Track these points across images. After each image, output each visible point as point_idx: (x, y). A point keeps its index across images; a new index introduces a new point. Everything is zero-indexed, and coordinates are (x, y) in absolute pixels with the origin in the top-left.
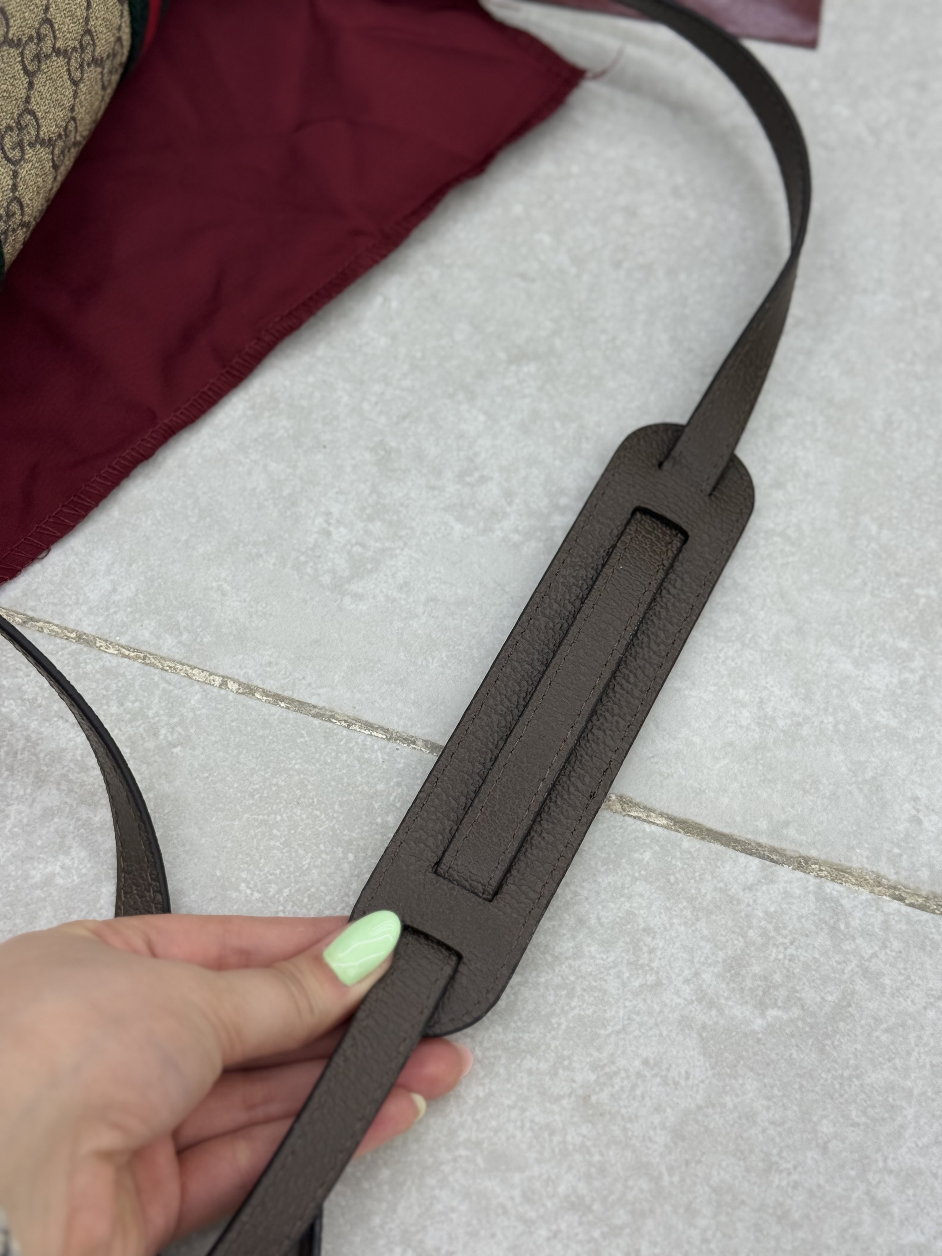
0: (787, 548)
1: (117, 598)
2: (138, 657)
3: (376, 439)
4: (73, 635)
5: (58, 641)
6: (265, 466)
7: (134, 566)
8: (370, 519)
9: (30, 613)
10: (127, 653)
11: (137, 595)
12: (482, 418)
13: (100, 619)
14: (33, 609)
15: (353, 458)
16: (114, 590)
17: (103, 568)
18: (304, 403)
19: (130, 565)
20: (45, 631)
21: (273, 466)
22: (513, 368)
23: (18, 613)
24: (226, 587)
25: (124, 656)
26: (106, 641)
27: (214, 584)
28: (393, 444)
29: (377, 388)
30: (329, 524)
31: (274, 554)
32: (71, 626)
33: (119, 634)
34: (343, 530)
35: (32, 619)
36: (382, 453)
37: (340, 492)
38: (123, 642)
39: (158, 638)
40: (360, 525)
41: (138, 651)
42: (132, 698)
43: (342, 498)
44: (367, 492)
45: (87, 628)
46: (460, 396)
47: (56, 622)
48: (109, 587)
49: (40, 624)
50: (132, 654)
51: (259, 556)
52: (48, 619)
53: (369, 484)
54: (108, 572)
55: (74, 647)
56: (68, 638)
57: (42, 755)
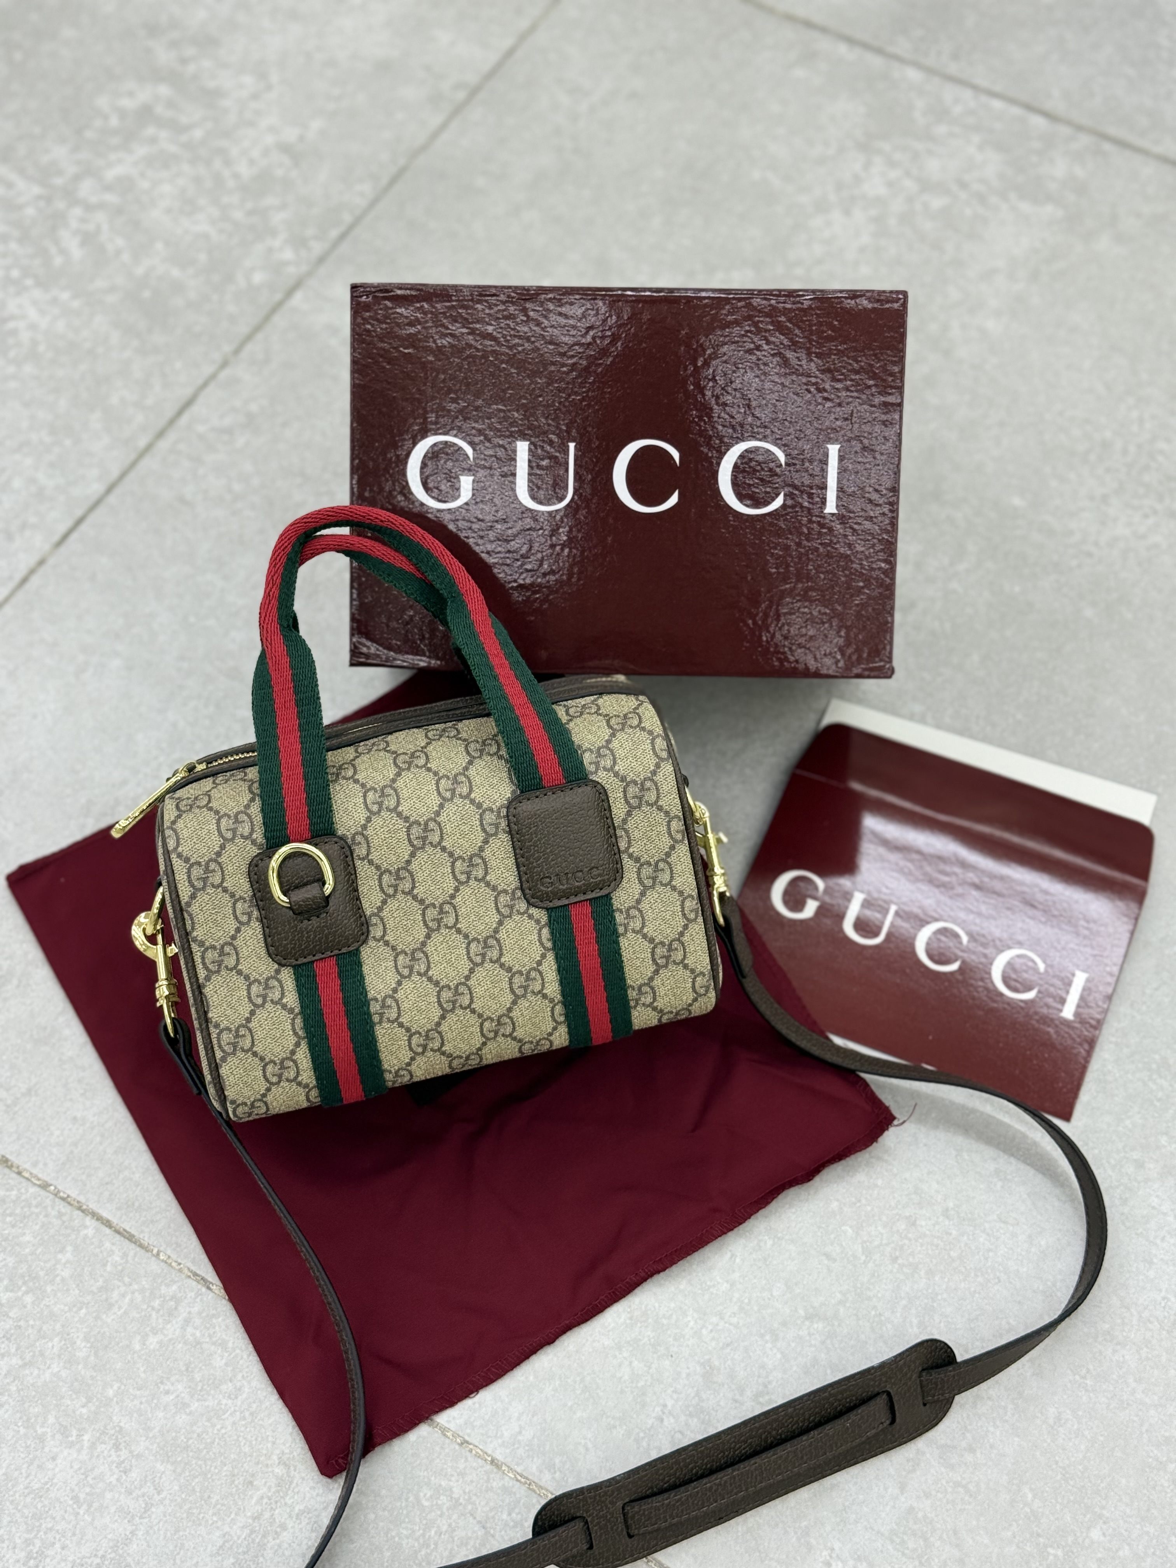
0: (967, 1498)
1: (520, 1438)
2: (526, 1483)
3: (707, 1357)
4: (489, 1459)
5: (480, 1460)
6: (631, 1363)
7: (535, 1418)
8: (691, 1415)
9: (467, 1438)
10: (519, 1478)
11: (533, 1438)
12: (779, 1356)
13: (508, 1451)
14: (469, 1435)
15: (688, 1368)
16: (520, 1433)
17: (516, 1415)
18: (665, 1321)
19: (533, 1416)
20: (474, 1452)
21: (635, 1363)
22: (807, 1323)
23: (459, 1436)
24: (590, 1445)
25: (517, 1480)
26: (508, 1467)
27: (583, 1441)
28: (717, 1363)
29: (715, 1319)
30: (664, 1413)
31: (624, 1427)
32: (489, 1452)
33: (518, 1464)
34: (672, 1420)
35: (467, 1442)
36: (708, 1368)
37: (675, 1392)
38: (519, 1469)
39: (541, 1472)
40: (683, 1418)
41: (527, 1478)
42: (517, 1510)
43: (675, 1396)
44: (693, 1395)
45: (499, 1457)
46: (768, 1337)
47: (481, 1447)
48: (517, 1429)
49: (471, 1447)
50: (523, 1480)
51: (615, 1427)
52: (477, 1444)
53: (695, 1389)
54: (519, 1419)
55: (489, 1467)
56: (486, 1460)
57: (456, 1538)
